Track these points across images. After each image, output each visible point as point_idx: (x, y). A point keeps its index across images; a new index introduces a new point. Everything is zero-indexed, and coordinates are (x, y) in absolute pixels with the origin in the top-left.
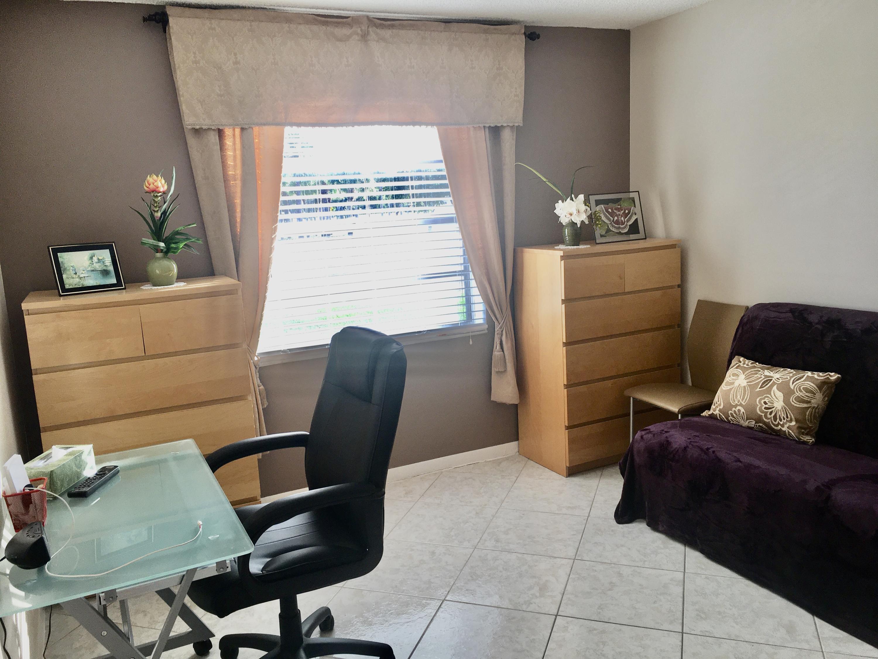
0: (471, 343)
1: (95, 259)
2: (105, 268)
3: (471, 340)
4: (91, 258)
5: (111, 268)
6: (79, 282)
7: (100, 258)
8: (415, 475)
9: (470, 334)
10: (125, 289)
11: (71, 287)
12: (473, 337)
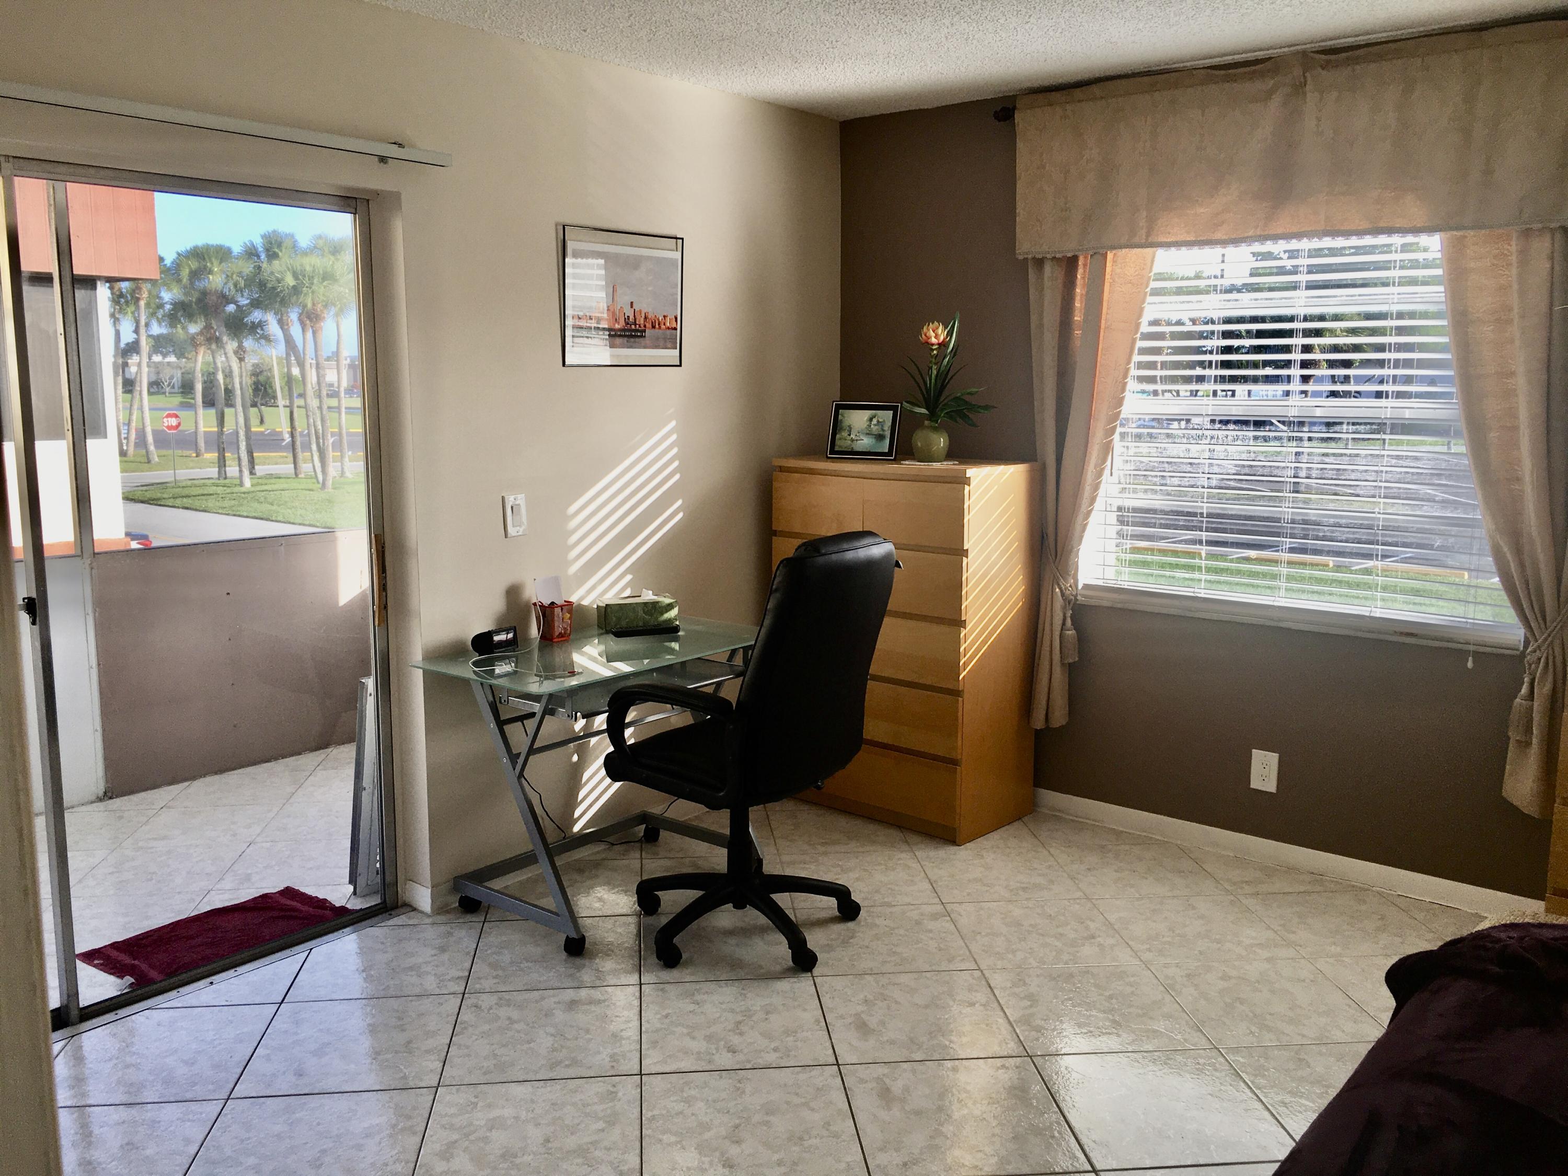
0: (1470, 664)
1: (875, 421)
2: (881, 433)
3: (1470, 658)
4: (871, 420)
5: (888, 434)
6: (851, 445)
7: (880, 420)
8: (1315, 872)
9: (1471, 648)
10: (894, 460)
11: (840, 449)
12: (1476, 654)
